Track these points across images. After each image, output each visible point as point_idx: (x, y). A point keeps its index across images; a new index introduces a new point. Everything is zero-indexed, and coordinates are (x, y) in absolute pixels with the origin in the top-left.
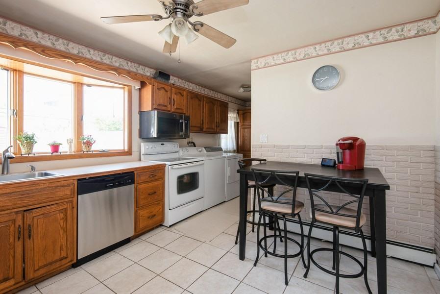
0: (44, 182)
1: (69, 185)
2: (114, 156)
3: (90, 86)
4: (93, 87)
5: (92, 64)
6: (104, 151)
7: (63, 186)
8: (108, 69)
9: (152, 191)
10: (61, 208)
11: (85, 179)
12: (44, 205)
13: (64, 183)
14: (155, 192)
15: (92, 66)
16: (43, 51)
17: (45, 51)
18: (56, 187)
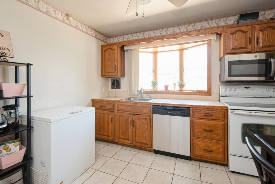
0: (139, 103)
1: (148, 107)
2: (195, 95)
3: (188, 49)
4: (189, 49)
5: (172, 37)
6: (193, 91)
7: (146, 107)
8: (181, 36)
9: (209, 128)
10: (145, 118)
11: (159, 106)
12: (139, 114)
13: (147, 105)
14: (212, 131)
15: (171, 38)
16: (149, 41)
17: (150, 40)
18: (143, 107)
